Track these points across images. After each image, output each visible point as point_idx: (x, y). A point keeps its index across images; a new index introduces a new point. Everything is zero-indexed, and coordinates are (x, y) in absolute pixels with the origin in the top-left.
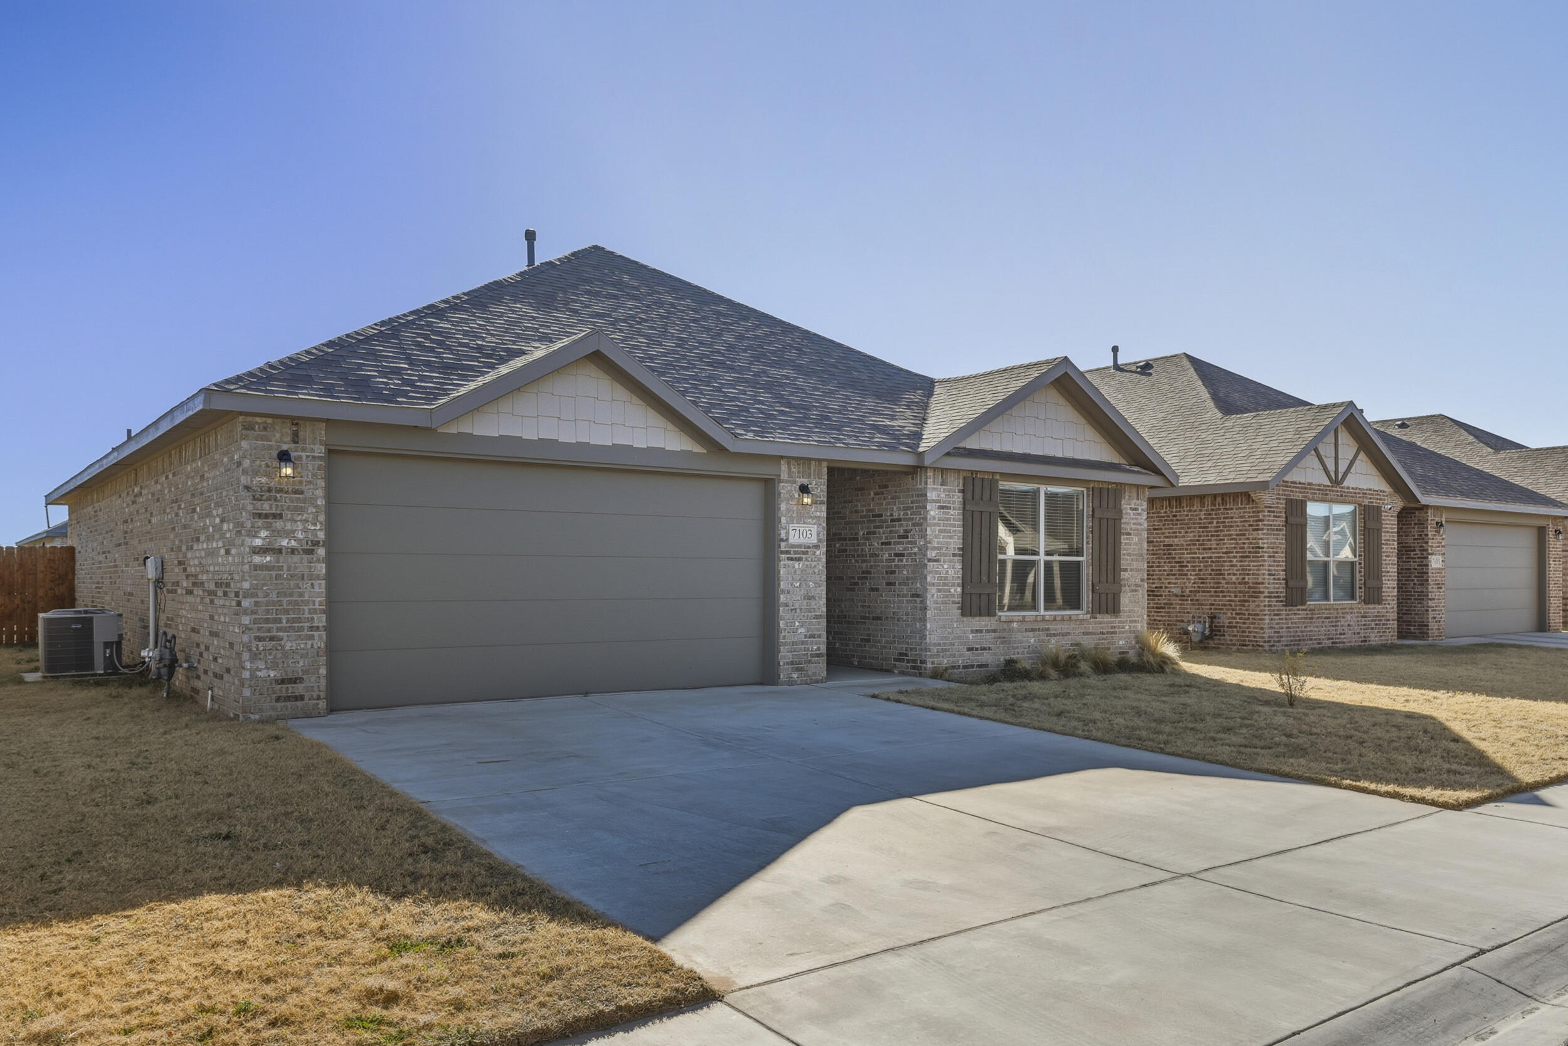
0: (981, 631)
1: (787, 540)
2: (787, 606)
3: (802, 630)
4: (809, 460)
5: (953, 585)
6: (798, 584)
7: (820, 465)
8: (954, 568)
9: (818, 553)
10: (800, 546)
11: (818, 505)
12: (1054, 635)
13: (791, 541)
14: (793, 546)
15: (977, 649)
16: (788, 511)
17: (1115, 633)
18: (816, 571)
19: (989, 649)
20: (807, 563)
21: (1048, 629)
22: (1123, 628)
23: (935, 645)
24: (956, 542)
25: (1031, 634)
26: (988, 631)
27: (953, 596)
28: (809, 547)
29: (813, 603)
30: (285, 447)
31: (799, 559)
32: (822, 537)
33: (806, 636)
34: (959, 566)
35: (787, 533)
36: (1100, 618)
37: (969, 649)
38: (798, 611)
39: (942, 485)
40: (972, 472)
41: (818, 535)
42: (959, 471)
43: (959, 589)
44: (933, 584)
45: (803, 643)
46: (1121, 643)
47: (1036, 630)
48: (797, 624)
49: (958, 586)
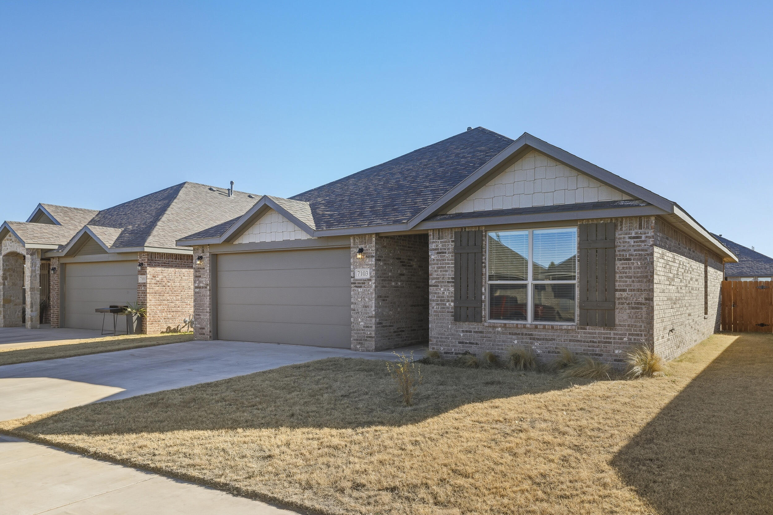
0: (470, 332)
1: (354, 277)
2: (355, 311)
3: (362, 323)
4: (365, 235)
5: (448, 301)
6: (360, 300)
7: (371, 237)
8: (448, 290)
9: (370, 283)
10: (361, 280)
11: (371, 258)
12: (538, 339)
13: (356, 277)
14: (357, 280)
15: (466, 343)
16: (354, 262)
17: (610, 343)
18: (369, 292)
19: (477, 344)
20: (364, 289)
21: (531, 335)
22: (622, 339)
23: (435, 338)
24: (450, 274)
25: (514, 337)
26: (476, 332)
27: (448, 308)
28: (365, 280)
29: (368, 309)
30: (201, 255)
31: (361, 287)
32: (372, 274)
33: (364, 327)
34: (452, 289)
35: (354, 274)
36: (589, 329)
37: (460, 343)
38: (360, 313)
39: (439, 239)
40: (462, 228)
41: (370, 273)
42: (451, 228)
43: (452, 304)
44: (434, 301)
45: (363, 330)
46: (617, 352)
47: (519, 334)
48: (360, 320)
49: (452, 301)
